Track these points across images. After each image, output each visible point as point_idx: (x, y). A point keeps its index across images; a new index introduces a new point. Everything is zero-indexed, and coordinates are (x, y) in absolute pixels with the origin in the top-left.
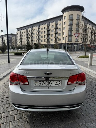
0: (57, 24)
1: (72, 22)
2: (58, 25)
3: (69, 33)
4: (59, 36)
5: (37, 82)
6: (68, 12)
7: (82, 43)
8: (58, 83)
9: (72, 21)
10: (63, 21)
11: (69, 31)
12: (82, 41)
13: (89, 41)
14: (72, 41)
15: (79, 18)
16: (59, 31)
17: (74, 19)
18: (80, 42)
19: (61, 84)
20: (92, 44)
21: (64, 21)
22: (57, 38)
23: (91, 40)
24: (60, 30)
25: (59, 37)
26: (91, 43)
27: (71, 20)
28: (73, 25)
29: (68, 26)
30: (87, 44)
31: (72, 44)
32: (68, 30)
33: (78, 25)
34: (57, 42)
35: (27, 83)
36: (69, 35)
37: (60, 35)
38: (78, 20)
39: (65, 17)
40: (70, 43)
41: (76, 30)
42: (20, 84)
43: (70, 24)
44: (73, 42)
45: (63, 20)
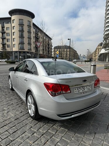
0: (4, 27)
1: (23, 28)
2: (5, 29)
3: (21, 40)
4: (7, 41)
5: (76, 89)
6: (17, 15)
7: (35, 52)
8: (89, 88)
9: (23, 26)
10: (11, 25)
11: (20, 37)
12: (35, 50)
13: (41, 50)
14: (24, 49)
15: (30, 24)
16: (7, 36)
17: (25, 25)
18: (33, 51)
19: (90, 88)
20: (45, 54)
21: (13, 25)
22: (5, 44)
23: (43, 50)
24: (8, 34)
25: (7, 43)
26: (43, 53)
27: (21, 25)
28: (24, 31)
29: (18, 31)
30: (39, 53)
31: (24, 52)
32: (18, 37)
33: (29, 32)
34: (6, 50)
35: (69, 91)
36: (21, 42)
37: (9, 40)
38: (29, 26)
39: (14, 21)
40: (22, 51)
41: (28, 38)
42: (63, 93)
43: (20, 30)
44: (26, 50)
45: (11, 23)
